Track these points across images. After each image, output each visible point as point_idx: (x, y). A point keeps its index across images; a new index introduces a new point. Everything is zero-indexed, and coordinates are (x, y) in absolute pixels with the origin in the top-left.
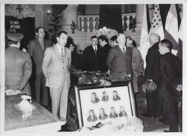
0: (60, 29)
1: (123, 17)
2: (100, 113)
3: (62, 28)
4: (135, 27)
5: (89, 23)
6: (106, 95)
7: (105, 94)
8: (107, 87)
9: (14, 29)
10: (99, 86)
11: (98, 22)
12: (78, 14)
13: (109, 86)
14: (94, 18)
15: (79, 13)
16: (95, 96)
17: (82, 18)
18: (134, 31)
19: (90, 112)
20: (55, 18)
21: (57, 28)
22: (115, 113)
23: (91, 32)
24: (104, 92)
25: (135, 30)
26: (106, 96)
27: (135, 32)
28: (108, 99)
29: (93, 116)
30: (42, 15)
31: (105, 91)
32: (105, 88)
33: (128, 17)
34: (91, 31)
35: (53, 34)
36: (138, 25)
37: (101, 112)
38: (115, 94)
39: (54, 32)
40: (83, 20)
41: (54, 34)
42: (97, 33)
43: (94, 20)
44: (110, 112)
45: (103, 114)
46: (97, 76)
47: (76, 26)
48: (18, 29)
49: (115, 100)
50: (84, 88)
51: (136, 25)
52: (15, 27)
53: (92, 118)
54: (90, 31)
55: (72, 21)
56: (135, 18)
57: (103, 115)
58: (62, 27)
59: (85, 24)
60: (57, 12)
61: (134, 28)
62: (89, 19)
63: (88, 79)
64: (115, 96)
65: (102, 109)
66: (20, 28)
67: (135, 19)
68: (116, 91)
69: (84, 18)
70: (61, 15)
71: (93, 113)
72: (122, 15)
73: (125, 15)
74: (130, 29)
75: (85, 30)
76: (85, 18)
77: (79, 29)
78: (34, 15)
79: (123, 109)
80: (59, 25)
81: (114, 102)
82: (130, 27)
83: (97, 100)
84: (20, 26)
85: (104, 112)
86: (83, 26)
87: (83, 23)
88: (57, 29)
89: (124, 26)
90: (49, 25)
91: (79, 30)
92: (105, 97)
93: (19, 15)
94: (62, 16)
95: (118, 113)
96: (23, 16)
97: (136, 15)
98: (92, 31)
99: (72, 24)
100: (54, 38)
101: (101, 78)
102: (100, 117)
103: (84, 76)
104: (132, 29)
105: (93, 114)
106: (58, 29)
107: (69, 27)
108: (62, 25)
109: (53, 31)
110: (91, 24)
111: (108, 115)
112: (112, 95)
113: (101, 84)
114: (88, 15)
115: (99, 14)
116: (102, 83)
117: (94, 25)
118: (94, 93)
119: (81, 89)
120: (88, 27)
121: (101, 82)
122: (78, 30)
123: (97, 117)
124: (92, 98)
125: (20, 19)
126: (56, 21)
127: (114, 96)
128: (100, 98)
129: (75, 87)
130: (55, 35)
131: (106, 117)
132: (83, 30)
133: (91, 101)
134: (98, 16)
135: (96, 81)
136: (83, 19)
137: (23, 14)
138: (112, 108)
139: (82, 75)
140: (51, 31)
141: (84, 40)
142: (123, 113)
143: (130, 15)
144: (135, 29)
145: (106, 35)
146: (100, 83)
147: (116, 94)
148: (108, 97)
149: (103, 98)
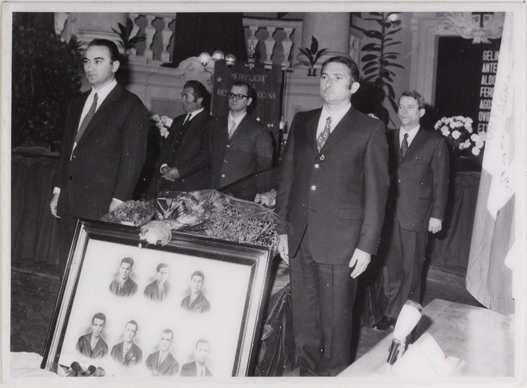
2: (122, 336)
6: (165, 277)
7: (163, 272)
16: (128, 271)
19: (96, 319)
24: (160, 267)
26: (163, 282)
28: (166, 295)
29: (97, 337)
31: (166, 263)
37: (128, 334)
45: (130, 342)
49: (188, 304)
53: (94, 342)
64: (194, 290)
65: (133, 322)
68: (202, 274)
71: (103, 326)
83: (128, 287)
85: (134, 336)
92: (160, 283)
102: (118, 348)
105: (101, 328)
118: (129, 260)
123: (107, 346)
127: (189, 291)
131: (134, 359)
133: (111, 285)
137: (489, 27)
138: (168, 331)
148: (166, 286)
149: (150, 286)
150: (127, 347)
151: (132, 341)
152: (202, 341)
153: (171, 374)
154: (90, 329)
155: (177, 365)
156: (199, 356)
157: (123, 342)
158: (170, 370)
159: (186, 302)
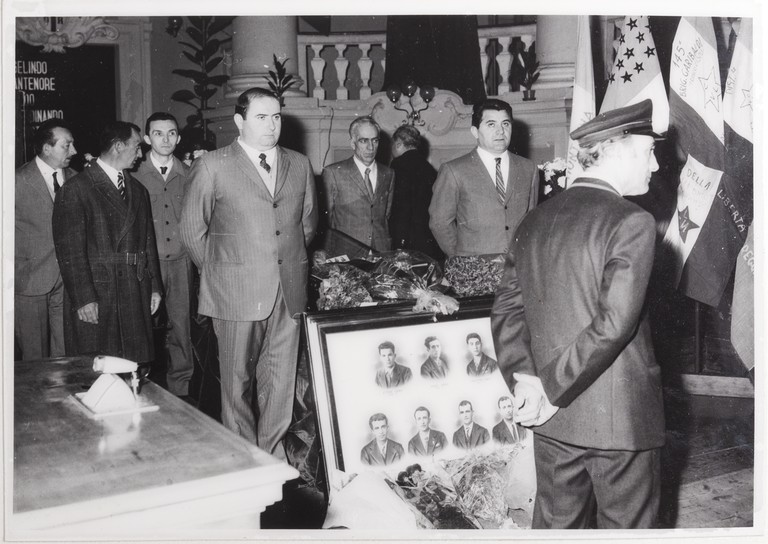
0: (221, 90)
1: (483, 43)
2: (414, 428)
3: (230, 86)
4: (534, 80)
5: (346, 63)
6: (439, 351)
7: (434, 347)
8: (442, 318)
9: (28, 92)
10: (406, 314)
11: (383, 63)
12: (298, 31)
13: (451, 313)
14: (365, 47)
15: (303, 26)
16: (391, 357)
17: (313, 46)
18: (530, 97)
19: (374, 423)
20: (200, 48)
21: (211, 87)
22: (477, 427)
23: (353, 103)
24: (428, 342)
25: (533, 92)
26: (439, 356)
27: (533, 98)
28: (447, 368)
29: (385, 441)
30: (147, 36)
32: (433, 322)
33: (505, 42)
34: (353, 95)
35: (193, 112)
36: (545, 74)
37: (420, 423)
38: (473, 349)
39: (197, 102)
40: (317, 52)
41: (196, 109)
42: (379, 104)
43: (365, 53)
44: (456, 420)
45: (426, 431)
46: (401, 274)
47: (290, 77)
48: (46, 92)
49: (474, 370)
50: (346, 323)
51: (538, 74)
52: (32, 86)
54: (349, 98)
55: (275, 58)
56: (534, 44)
57: (428, 435)
58: (230, 82)
59: (329, 69)
60: (209, 24)
61: (528, 86)
62: (344, 52)
63: (357, 285)
64: (475, 354)
65: (423, 409)
66: (53, 87)
67: (533, 47)
68: (476, 336)
69: (321, 47)
70: (227, 37)
71: (386, 425)
72: (480, 32)
73: (493, 32)
74: (514, 89)
75: (325, 92)
76: (325, 47)
77: (304, 88)
78: (112, 34)
79: (508, 410)
80: (218, 74)
81: (472, 378)
82: (511, 80)
83: (400, 374)
84: (53, 81)
85: (429, 422)
86: (318, 75)
87: (318, 66)
88: (208, 91)
89: (486, 79)
90: (176, 75)
91: (302, 92)
92: (435, 358)
93: (49, 36)
94: (230, 39)
95: (489, 425)
96: (67, 42)
97: (537, 35)
98: (357, 97)
99: (275, 70)
100: (197, 126)
101: (418, 280)
102: (415, 443)
103: (343, 277)
104: (523, 88)
105: (384, 430)
106: (215, 90)
107: (260, 83)
108: (229, 74)
109: (193, 97)
110: (352, 69)
111: (449, 434)
112: (464, 353)
113: (415, 308)
114: (341, 33)
115: (385, 29)
116: (419, 302)
117: (365, 74)
118: (388, 345)
119: (332, 328)
120: (342, 83)
121: (416, 300)
122: (298, 94)
123: (400, 446)
124: (380, 364)
125: (53, 51)
126: (207, 59)
127: (469, 356)
128: (414, 364)
129: (308, 320)
130: (203, 112)
131: (438, 445)
132: (319, 93)
133: (377, 379)
134: (382, 39)
135: (393, 295)
136: (317, 48)
137: (65, 32)
138: (463, 403)
139: (331, 272)
140: (182, 97)
141: (323, 134)
142: (509, 426)
143: (513, 36)
144: (534, 87)
145: (414, 112)
146: (413, 302)
147: (479, 346)
148: (444, 360)
149: (425, 364)
150: (424, 437)
151: (428, 429)
152: (502, 399)
153: (484, 442)
154: (370, 435)
155: (485, 431)
156: (504, 413)
157: (418, 434)
158: (481, 440)
159: (471, 367)
